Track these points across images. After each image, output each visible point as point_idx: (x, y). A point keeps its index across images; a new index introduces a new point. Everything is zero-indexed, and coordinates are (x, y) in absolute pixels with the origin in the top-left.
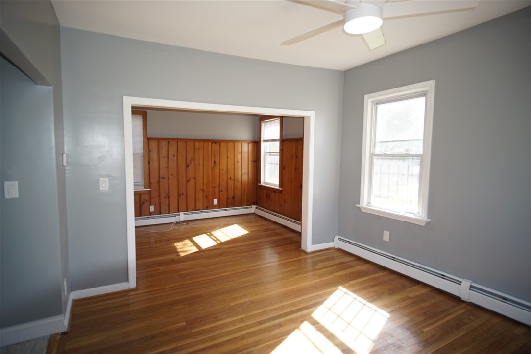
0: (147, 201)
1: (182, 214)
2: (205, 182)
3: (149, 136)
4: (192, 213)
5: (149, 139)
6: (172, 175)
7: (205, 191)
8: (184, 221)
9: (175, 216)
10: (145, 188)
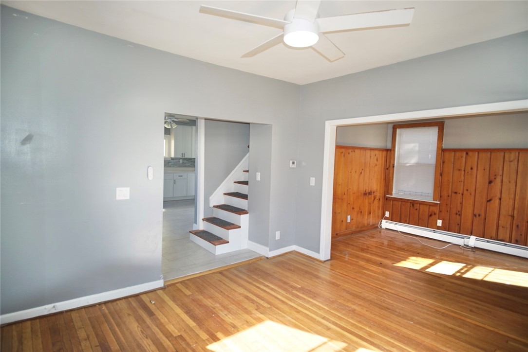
0: (435, 214)
1: (473, 238)
2: (516, 206)
3: (444, 147)
4: (488, 242)
5: (444, 150)
6: (467, 190)
7: (515, 218)
8: (475, 247)
9: (463, 238)
10: (434, 200)
